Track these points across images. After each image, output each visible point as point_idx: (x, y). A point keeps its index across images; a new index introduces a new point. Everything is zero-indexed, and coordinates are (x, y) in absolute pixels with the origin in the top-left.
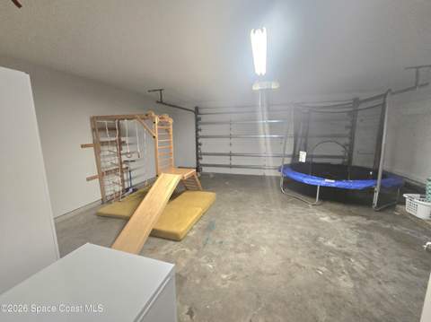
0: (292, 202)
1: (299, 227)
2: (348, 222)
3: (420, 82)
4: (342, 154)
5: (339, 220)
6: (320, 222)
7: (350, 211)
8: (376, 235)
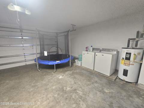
0: (45, 75)
1: (54, 87)
2: (67, 75)
3: (74, 29)
4: (56, 51)
5: (65, 75)
6: (60, 79)
7: (65, 70)
8: (76, 76)
